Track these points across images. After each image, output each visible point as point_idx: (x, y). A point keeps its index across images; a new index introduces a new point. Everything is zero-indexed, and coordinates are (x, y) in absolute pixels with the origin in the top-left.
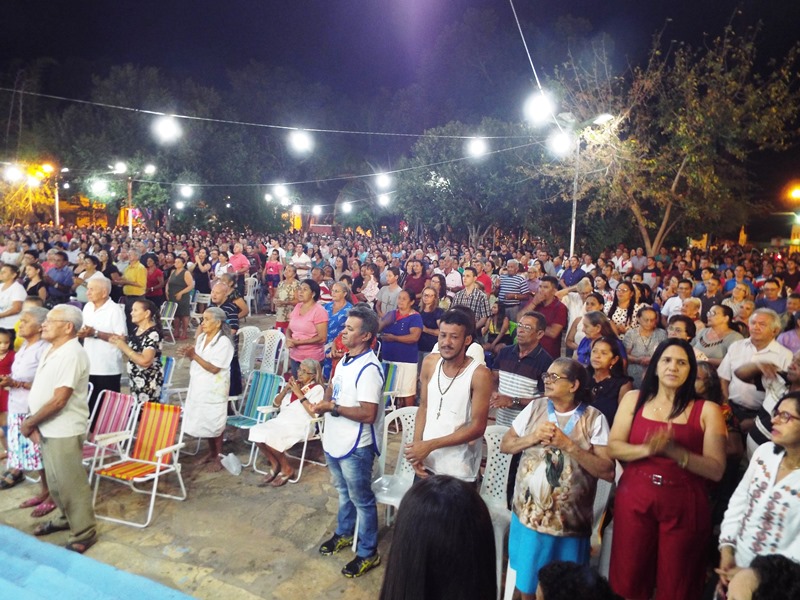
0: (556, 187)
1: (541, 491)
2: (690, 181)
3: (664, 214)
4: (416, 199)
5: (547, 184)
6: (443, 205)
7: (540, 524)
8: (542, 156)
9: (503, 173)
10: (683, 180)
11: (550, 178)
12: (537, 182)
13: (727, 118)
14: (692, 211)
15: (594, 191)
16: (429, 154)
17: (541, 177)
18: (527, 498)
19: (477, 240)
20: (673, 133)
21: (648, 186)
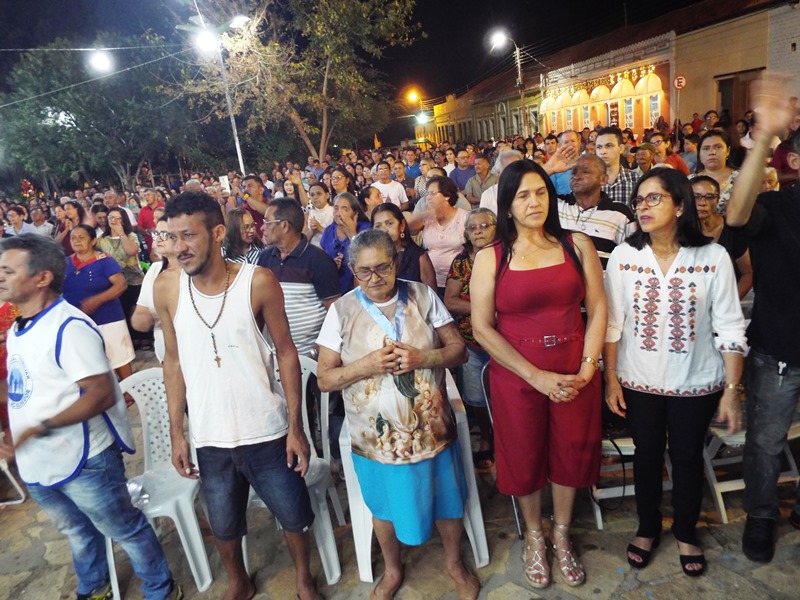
0: (206, 106)
1: (399, 411)
2: (338, 82)
3: (322, 120)
4: (34, 144)
5: (195, 103)
6: (75, 144)
7: (411, 452)
8: (182, 71)
9: (141, 97)
10: (331, 82)
11: (197, 96)
12: (183, 102)
13: (357, 14)
14: (347, 112)
15: (247, 105)
16: (35, 83)
17: (187, 97)
18: (380, 428)
19: (130, 182)
20: (311, 34)
21: (301, 92)
